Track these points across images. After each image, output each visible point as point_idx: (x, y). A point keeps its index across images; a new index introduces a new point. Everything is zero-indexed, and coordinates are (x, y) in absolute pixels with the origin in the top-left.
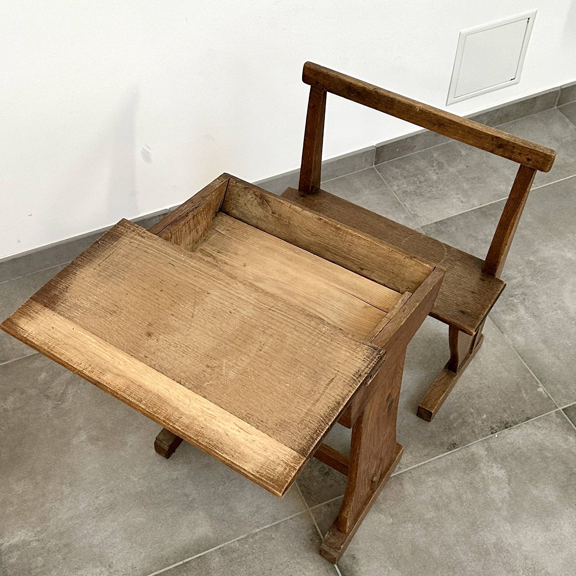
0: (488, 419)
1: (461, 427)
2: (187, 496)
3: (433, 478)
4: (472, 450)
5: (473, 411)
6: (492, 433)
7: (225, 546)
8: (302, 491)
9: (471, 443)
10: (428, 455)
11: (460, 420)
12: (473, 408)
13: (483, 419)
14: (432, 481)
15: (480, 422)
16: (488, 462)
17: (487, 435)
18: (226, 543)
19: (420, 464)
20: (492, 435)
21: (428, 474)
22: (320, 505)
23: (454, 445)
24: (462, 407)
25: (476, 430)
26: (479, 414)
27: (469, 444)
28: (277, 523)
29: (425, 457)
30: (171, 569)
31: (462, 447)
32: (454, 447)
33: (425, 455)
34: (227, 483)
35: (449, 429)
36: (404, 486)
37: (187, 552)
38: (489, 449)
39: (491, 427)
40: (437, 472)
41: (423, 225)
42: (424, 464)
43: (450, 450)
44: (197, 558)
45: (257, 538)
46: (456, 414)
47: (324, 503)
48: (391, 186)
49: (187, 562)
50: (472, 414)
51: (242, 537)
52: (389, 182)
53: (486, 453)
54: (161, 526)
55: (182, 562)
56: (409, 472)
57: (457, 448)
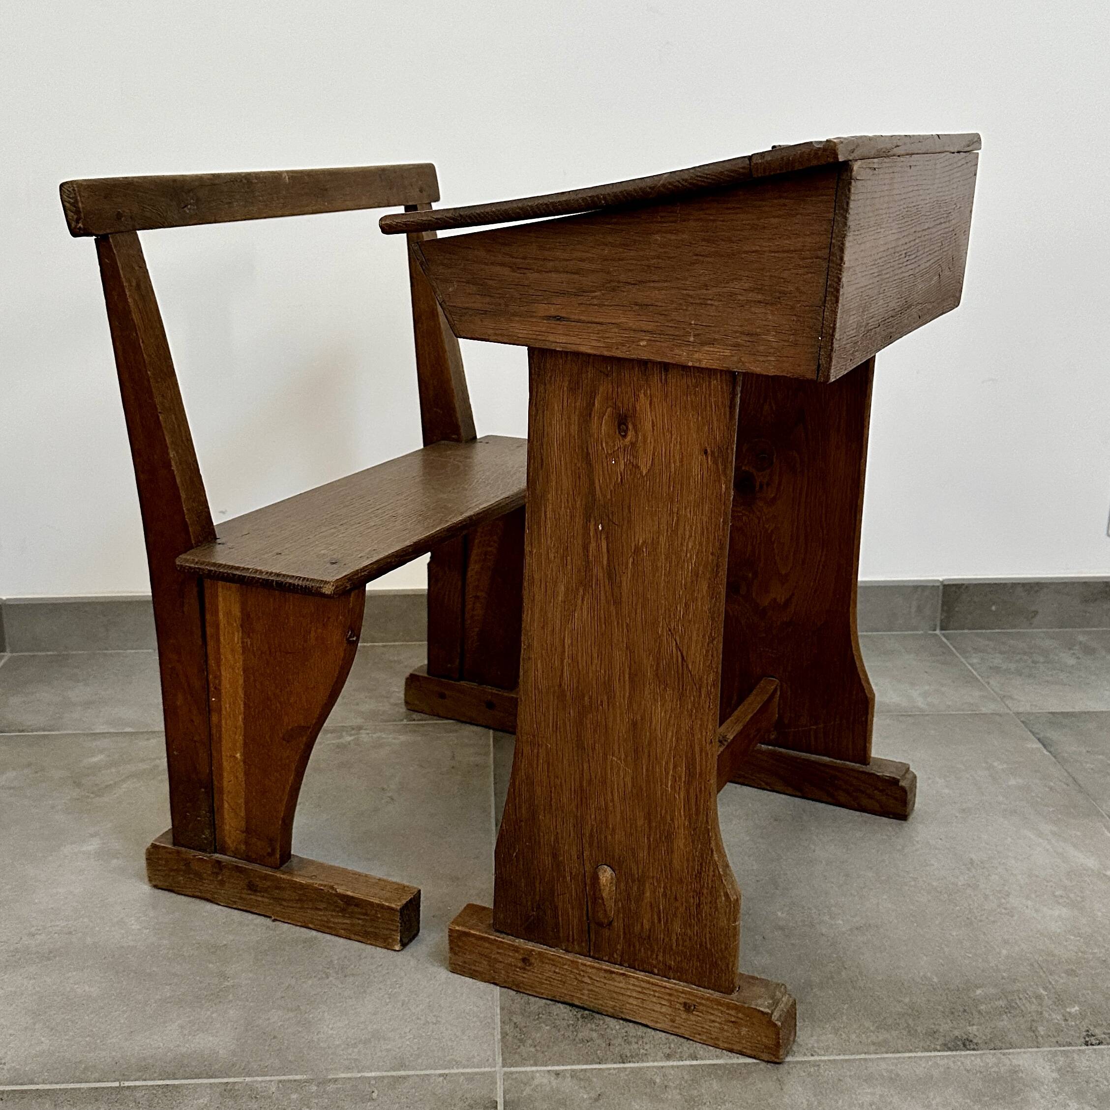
0: (1082, 1015)
1: (1000, 1015)
2: (223, 976)
3: (878, 1090)
4: (1015, 1062)
5: (1044, 993)
6: (1087, 1044)
7: (241, 1083)
8: (504, 1035)
9: (1019, 1050)
10: (882, 1046)
11: (1002, 1003)
12: (1045, 989)
13: (1070, 1013)
14: (873, 1094)
15: (1057, 1017)
16: (1057, 1094)
17: (1070, 1044)
18: (248, 1079)
19: (852, 1057)
20: (1086, 1047)
21: (869, 1079)
22: (534, 1069)
23: (966, 1044)
24: (1015, 980)
25: (1040, 1029)
26: (1060, 1001)
27: (1011, 1051)
28: (402, 1073)
29: (872, 1048)
30: (79, 1089)
31: (988, 1051)
32: (964, 1045)
33: (874, 1044)
34: (331, 978)
35: (965, 1011)
36: (785, 1088)
37: (144, 1069)
38: (1068, 1072)
39: (1088, 1031)
40: (893, 1080)
41: (1021, 710)
42: (865, 1060)
43: (950, 1049)
44: (159, 1086)
45: (331, 1087)
46: (992, 991)
47: (549, 1068)
48: (966, 658)
49: (129, 1087)
50: (1039, 997)
51: (298, 1077)
52: (964, 652)
53: (1055, 1075)
54: (124, 1012)
55: (117, 1084)
56: (816, 1065)
57: (974, 1049)
